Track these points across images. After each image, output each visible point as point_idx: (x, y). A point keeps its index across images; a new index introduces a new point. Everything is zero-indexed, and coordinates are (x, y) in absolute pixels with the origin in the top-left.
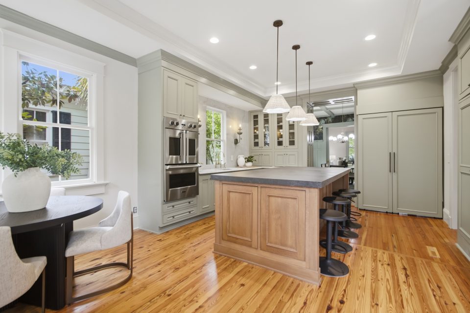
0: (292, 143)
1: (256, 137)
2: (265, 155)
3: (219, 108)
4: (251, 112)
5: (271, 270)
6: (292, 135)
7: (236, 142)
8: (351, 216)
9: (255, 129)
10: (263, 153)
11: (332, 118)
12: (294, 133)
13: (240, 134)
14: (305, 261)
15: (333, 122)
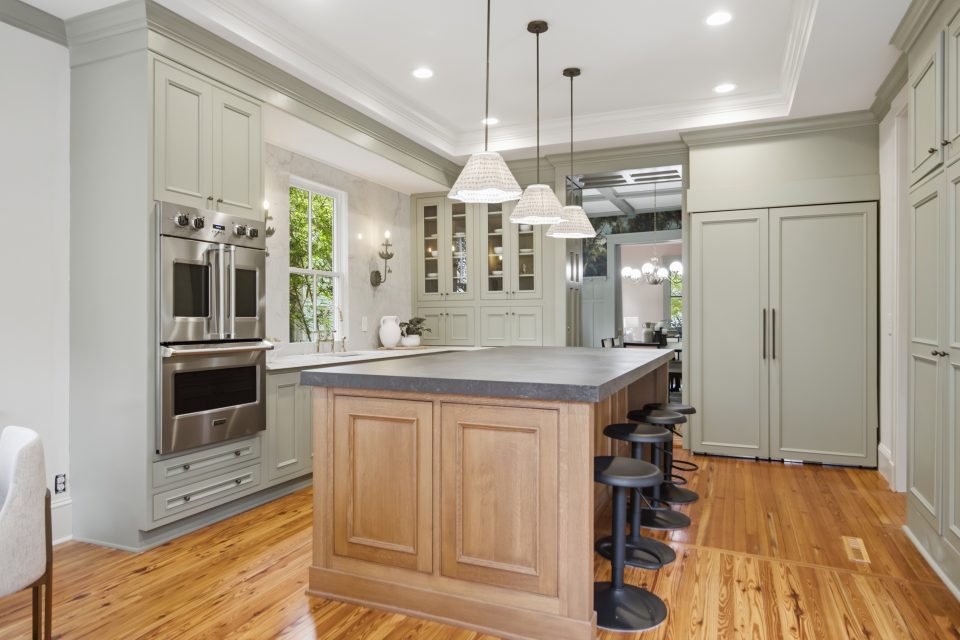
0: (527, 283)
1: (431, 266)
2: (455, 316)
3: (328, 184)
4: (416, 197)
5: (471, 630)
6: (527, 262)
7: (376, 279)
8: (674, 472)
9: (428, 244)
10: (452, 312)
11: (630, 220)
12: (531, 257)
13: (387, 256)
14: (558, 596)
15: (632, 230)
